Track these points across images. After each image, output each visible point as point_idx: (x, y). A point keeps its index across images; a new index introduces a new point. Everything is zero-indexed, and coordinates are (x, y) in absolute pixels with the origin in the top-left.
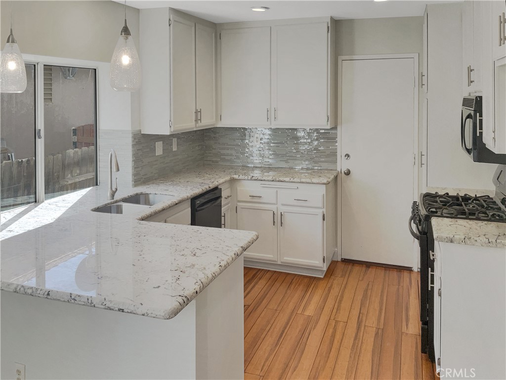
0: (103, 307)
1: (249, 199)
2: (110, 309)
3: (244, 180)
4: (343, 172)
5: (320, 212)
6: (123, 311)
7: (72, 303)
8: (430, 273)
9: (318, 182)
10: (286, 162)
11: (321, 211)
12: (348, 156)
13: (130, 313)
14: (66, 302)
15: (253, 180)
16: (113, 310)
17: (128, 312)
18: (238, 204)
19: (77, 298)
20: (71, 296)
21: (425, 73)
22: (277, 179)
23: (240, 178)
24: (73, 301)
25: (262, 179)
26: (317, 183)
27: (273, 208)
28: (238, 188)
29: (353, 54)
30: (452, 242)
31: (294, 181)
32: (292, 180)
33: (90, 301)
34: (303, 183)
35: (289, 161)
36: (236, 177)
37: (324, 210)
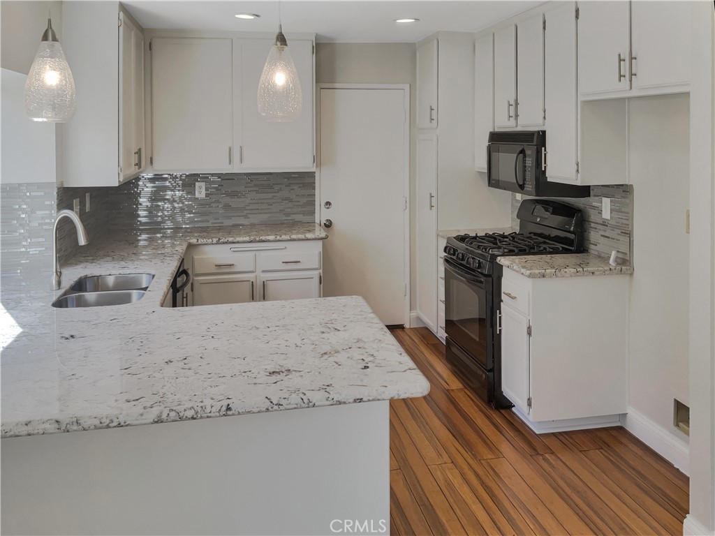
0: (328, 403)
1: (214, 270)
2: (340, 403)
3: (206, 244)
4: (322, 224)
5: (316, 274)
6: (361, 400)
7: (276, 410)
8: (498, 315)
9: (313, 237)
10: (246, 217)
11: (317, 272)
12: (328, 204)
13: (373, 400)
14: (262, 412)
15: (221, 243)
16: (345, 403)
17: (369, 400)
18: (196, 278)
19: (283, 402)
20: (271, 402)
21: (434, 107)
22: (258, 239)
23: (199, 242)
24: (276, 407)
25: (234, 241)
26: (313, 239)
27: (250, 277)
28: (195, 257)
29: (334, 82)
30: (544, 276)
31: (281, 239)
32: (278, 238)
33: (306, 401)
34: (294, 240)
35: (249, 216)
36: (194, 241)
37: (321, 271)
